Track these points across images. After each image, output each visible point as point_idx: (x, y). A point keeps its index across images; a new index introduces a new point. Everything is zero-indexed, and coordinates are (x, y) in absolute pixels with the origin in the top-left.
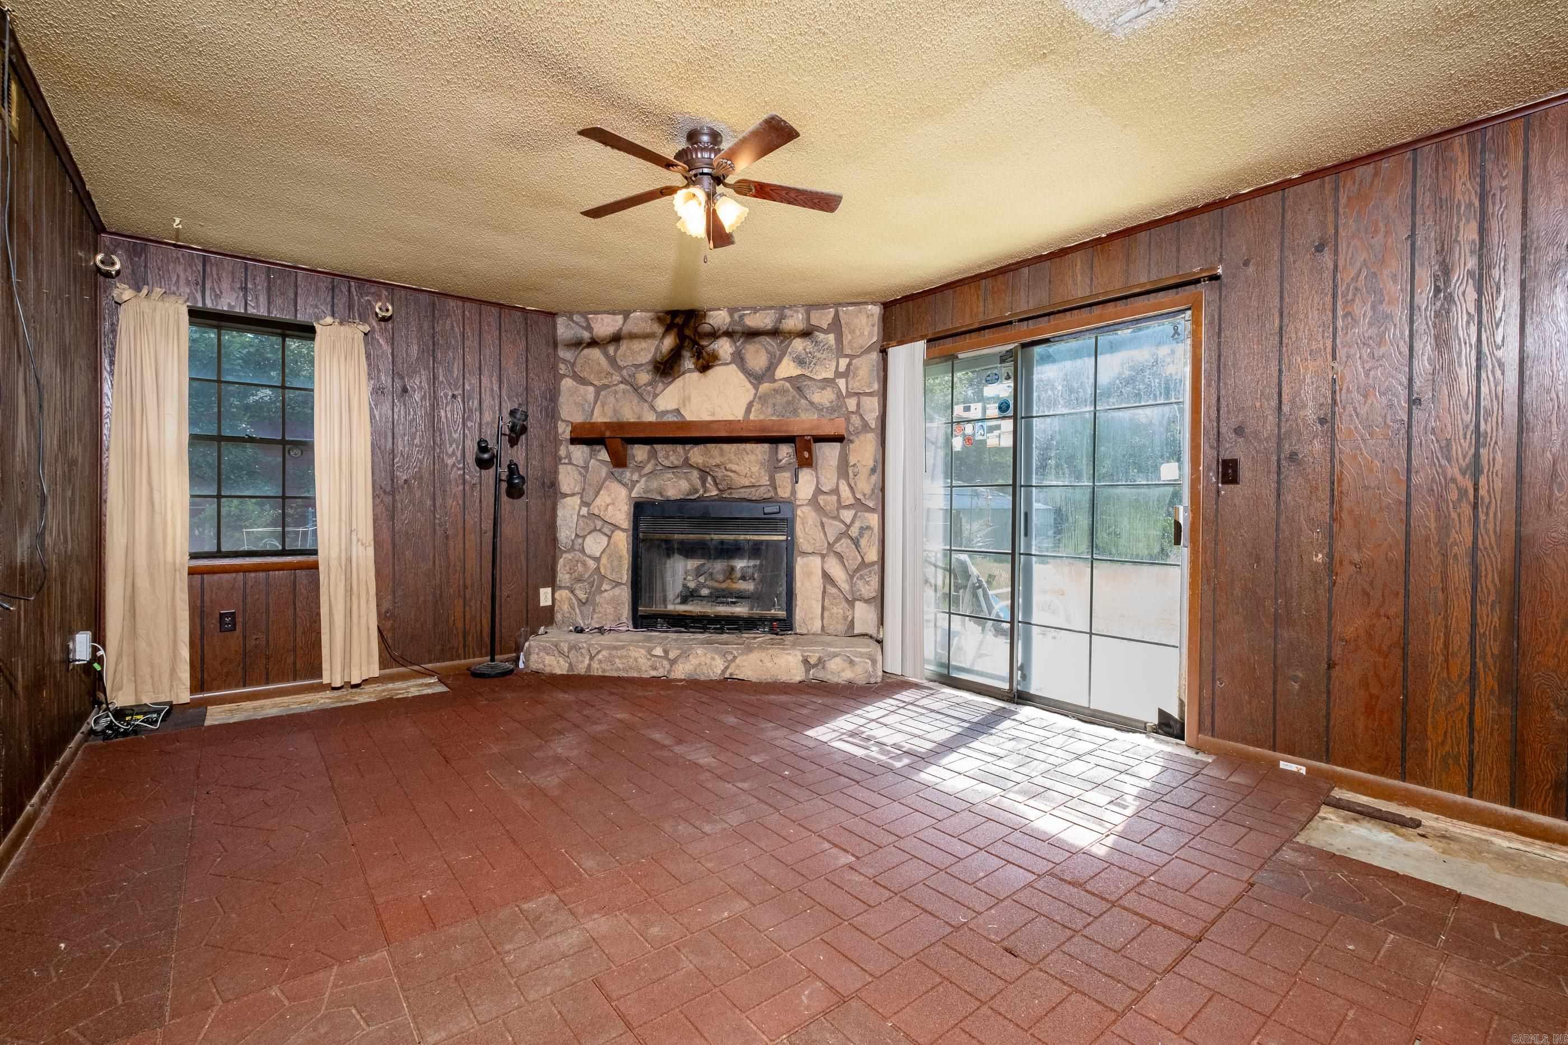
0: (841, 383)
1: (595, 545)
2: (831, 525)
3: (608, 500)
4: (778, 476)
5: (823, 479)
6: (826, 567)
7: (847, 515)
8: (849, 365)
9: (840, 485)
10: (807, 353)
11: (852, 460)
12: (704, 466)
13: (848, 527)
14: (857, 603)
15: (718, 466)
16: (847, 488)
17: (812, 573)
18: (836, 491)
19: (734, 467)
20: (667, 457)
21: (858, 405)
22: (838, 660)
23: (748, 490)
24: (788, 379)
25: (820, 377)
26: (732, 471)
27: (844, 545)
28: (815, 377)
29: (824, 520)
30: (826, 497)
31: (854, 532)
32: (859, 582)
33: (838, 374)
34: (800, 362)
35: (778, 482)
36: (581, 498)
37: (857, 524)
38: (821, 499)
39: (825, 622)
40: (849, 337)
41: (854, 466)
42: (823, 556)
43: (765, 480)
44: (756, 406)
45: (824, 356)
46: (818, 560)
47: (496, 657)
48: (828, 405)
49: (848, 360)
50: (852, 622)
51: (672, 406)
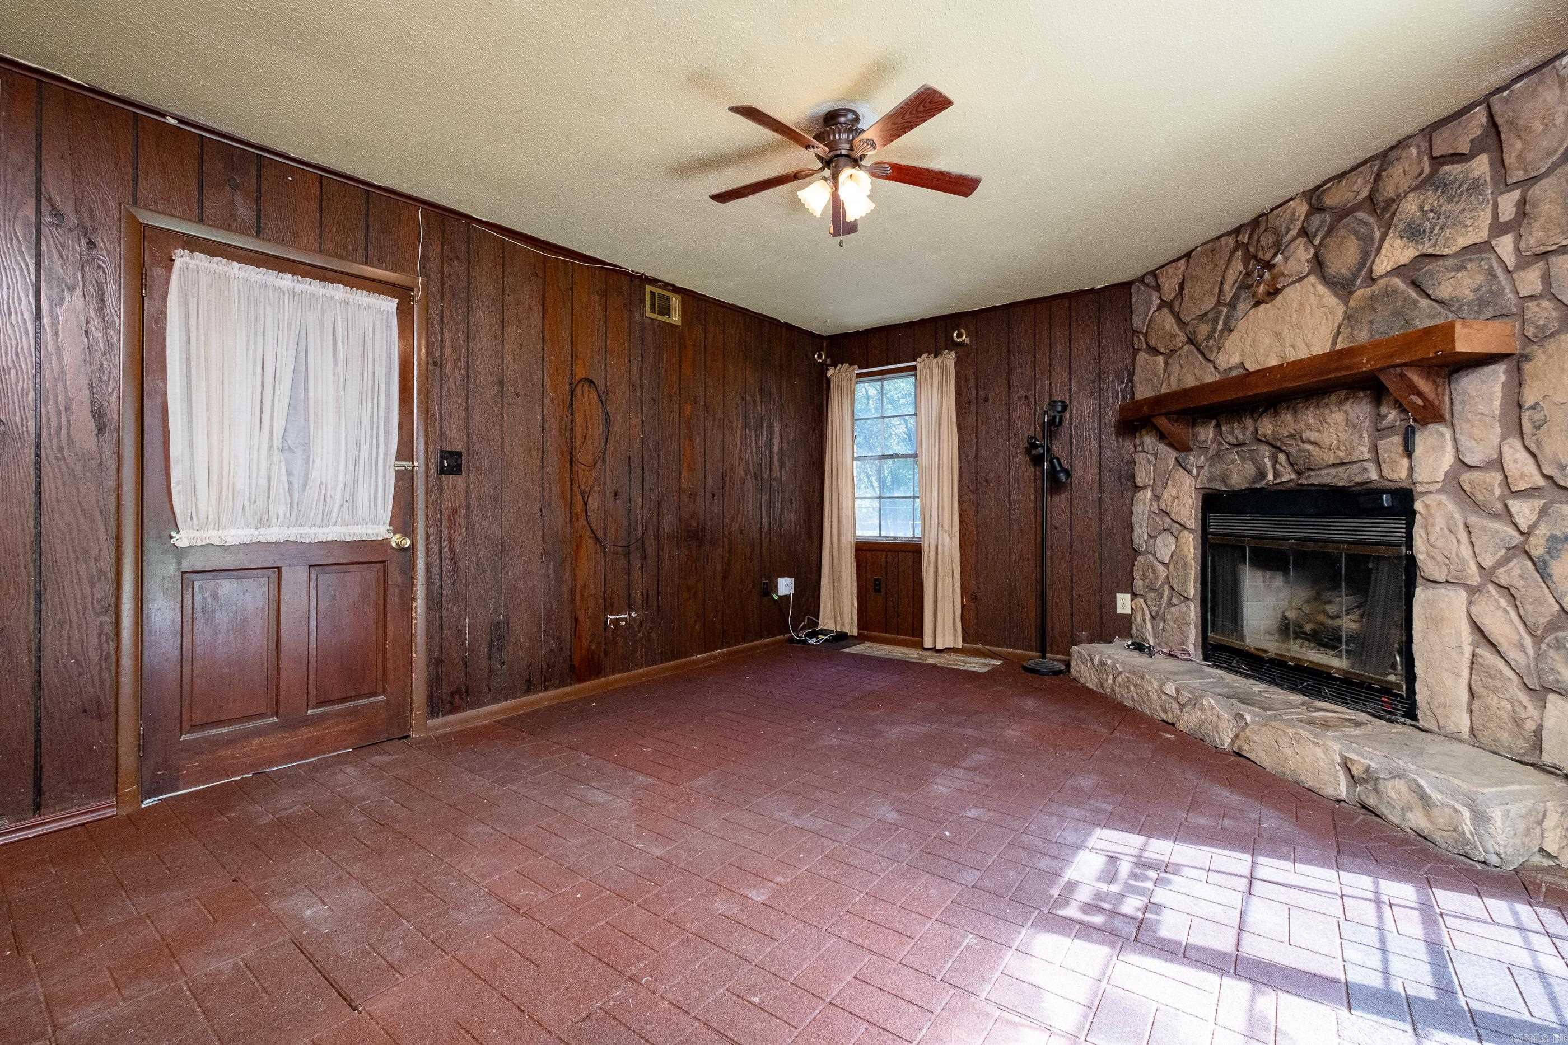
0: (1505, 246)
1: (1165, 547)
2: (1484, 529)
3: (1174, 493)
4: (1382, 444)
5: (1465, 442)
6: (1474, 610)
7: (1524, 511)
8: (1522, 202)
9: (1506, 449)
10: (1425, 213)
11: (1530, 398)
12: (1275, 439)
13: (1525, 534)
14: (1551, 697)
15: (1292, 436)
16: (1523, 455)
17: (1442, 619)
18: (1498, 464)
19: (1314, 436)
20: (1232, 433)
21: (1546, 278)
22: (1400, 785)
23: (1333, 471)
24: (1398, 270)
25: (1454, 249)
26: (1312, 443)
27: (1517, 572)
28: (1446, 251)
29: (1473, 519)
30: (1476, 475)
31: (1538, 546)
32: (1552, 653)
33: (1498, 228)
34: (1413, 233)
35: (1383, 455)
36: (1153, 490)
37: (1543, 531)
38: (1466, 477)
39: (1475, 719)
40: (1519, 145)
41: (1533, 408)
42: (1473, 591)
43: (1364, 452)
44: (1345, 332)
45: (1461, 206)
46: (1460, 596)
47: (1048, 655)
48: (1471, 296)
49: (1516, 194)
50: (1538, 732)
51: (1235, 360)
